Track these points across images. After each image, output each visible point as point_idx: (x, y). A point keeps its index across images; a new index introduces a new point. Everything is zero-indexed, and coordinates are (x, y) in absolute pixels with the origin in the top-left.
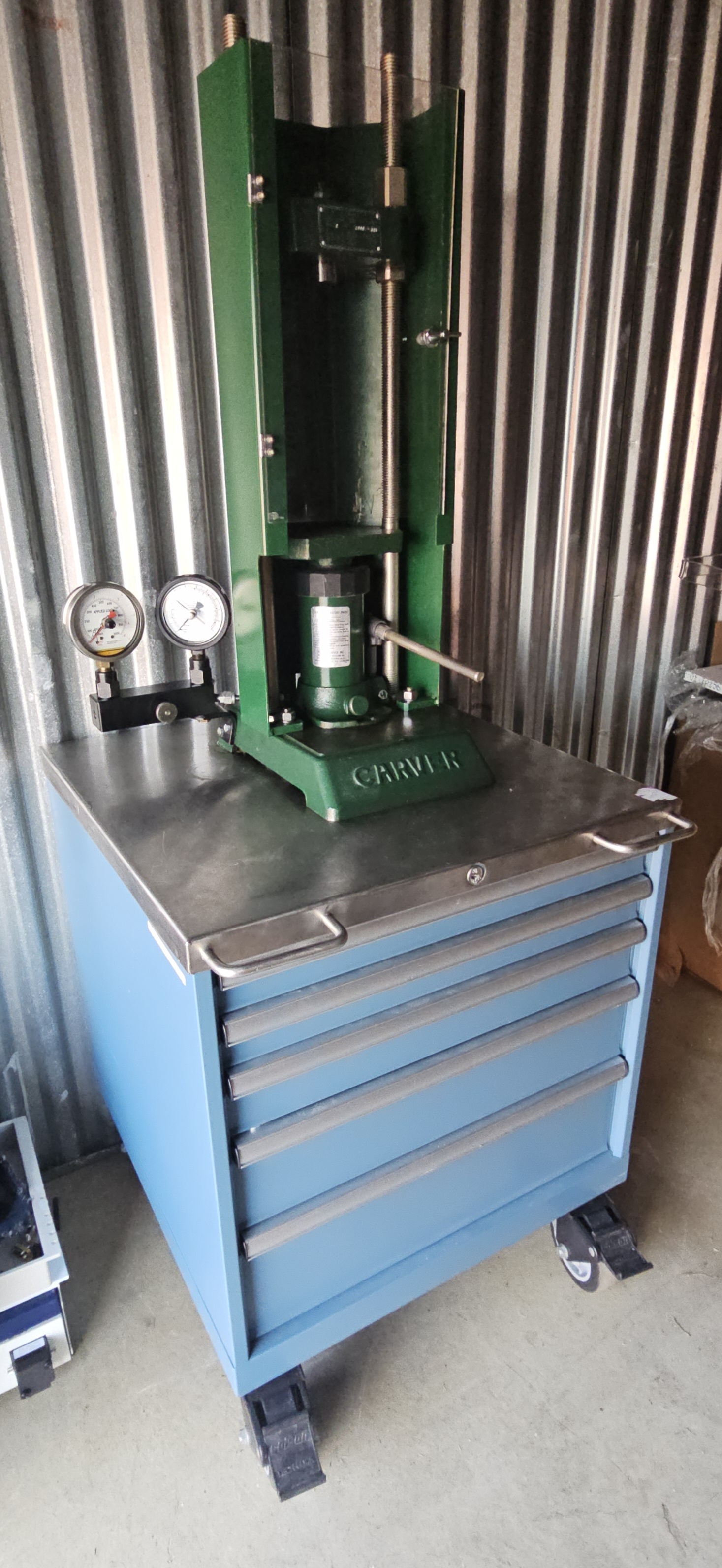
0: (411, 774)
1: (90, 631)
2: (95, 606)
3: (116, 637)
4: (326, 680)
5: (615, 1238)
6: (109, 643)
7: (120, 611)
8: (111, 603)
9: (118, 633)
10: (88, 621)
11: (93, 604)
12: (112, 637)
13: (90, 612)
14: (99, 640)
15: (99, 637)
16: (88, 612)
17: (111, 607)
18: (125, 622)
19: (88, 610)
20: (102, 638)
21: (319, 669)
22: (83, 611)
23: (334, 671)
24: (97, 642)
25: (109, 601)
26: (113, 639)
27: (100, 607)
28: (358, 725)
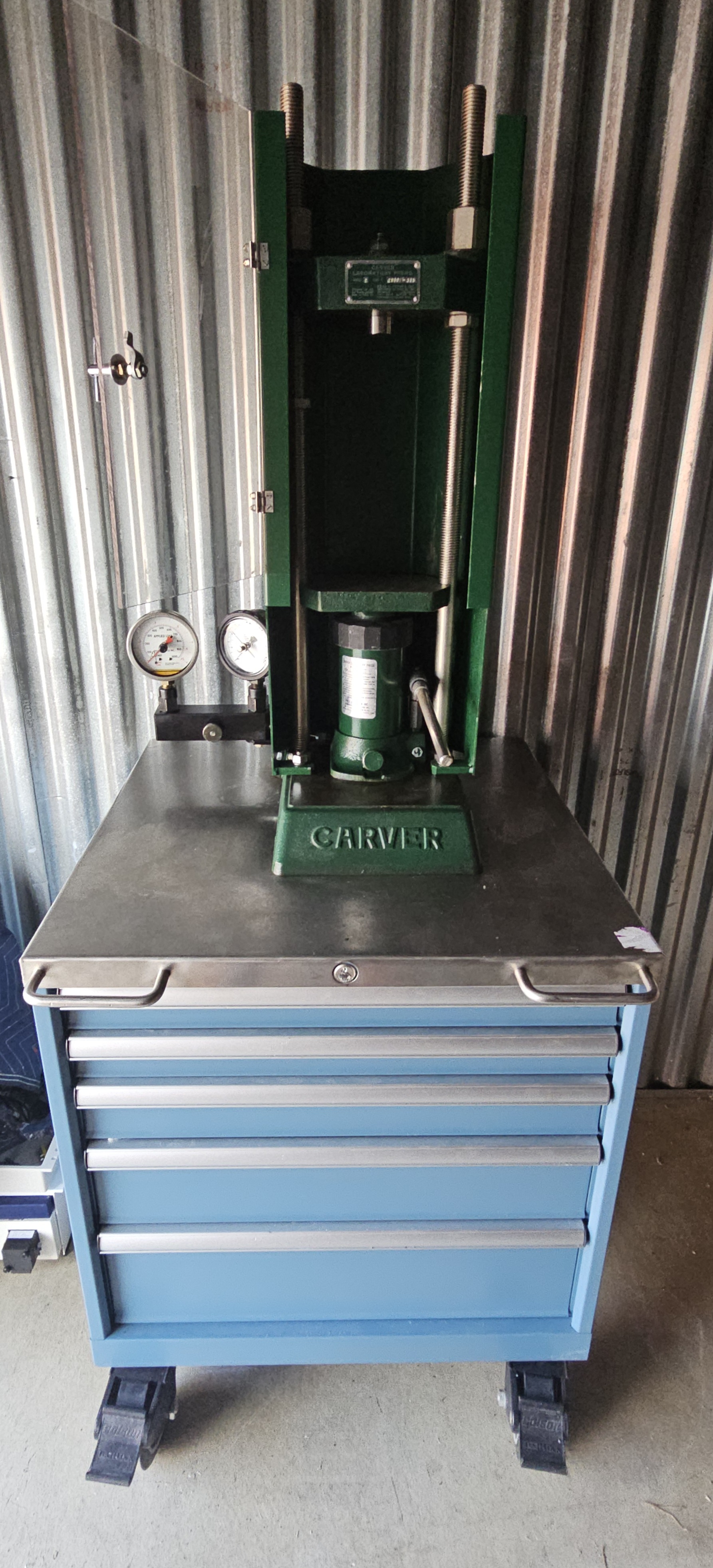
0: (376, 843)
1: (150, 652)
2: (156, 630)
3: (174, 659)
4: (356, 729)
5: (547, 1417)
6: (166, 664)
7: (178, 637)
8: (170, 630)
9: (176, 656)
10: (148, 644)
11: (155, 629)
12: (171, 659)
13: (151, 636)
14: (158, 661)
15: (158, 658)
16: (149, 636)
17: (171, 633)
18: (183, 647)
19: (149, 634)
20: (160, 659)
21: (350, 719)
22: (144, 634)
23: (363, 722)
24: (156, 663)
25: (169, 628)
26: (171, 661)
27: (159, 632)
28: (365, 780)
